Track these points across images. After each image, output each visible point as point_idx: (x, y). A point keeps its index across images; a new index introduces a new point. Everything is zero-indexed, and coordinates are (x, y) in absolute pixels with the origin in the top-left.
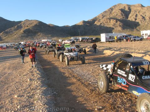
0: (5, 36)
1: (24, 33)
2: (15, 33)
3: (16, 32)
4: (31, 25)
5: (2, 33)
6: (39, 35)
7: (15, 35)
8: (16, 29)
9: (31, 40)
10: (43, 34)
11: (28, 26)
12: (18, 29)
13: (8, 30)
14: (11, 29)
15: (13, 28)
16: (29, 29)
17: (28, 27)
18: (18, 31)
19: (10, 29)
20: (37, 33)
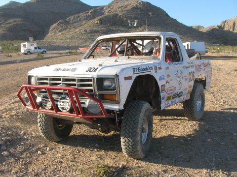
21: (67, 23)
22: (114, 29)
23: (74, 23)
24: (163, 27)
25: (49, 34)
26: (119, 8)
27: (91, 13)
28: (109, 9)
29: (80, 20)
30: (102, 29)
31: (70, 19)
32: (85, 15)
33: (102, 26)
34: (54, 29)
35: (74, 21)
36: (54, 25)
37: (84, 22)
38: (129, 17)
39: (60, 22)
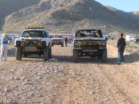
0: (16, 22)
1: (53, 18)
2: (37, 17)
3: (39, 15)
4: (70, 3)
5: (13, 14)
6: (83, 24)
7: (36, 20)
8: (39, 9)
9: (64, 33)
10: (90, 23)
11: (62, 6)
12: (44, 10)
13: (24, 10)
14: (30, 9)
15: (33, 7)
16: (64, 11)
17: (63, 8)
18: (42, 13)
19: (28, 8)
20: (80, 20)
21: (20, 15)
22: (63, 21)
23: (26, 14)
24: (100, 19)
25: (6, 24)
26: (64, 2)
27: (40, 6)
28: (55, 3)
29: (31, 12)
30: (54, 22)
31: (22, 11)
32: (36, 7)
33: (54, 19)
34: (9, 20)
35: (26, 13)
36: (9, 16)
37: (35, 14)
38: (74, 12)
39: (14, 14)
